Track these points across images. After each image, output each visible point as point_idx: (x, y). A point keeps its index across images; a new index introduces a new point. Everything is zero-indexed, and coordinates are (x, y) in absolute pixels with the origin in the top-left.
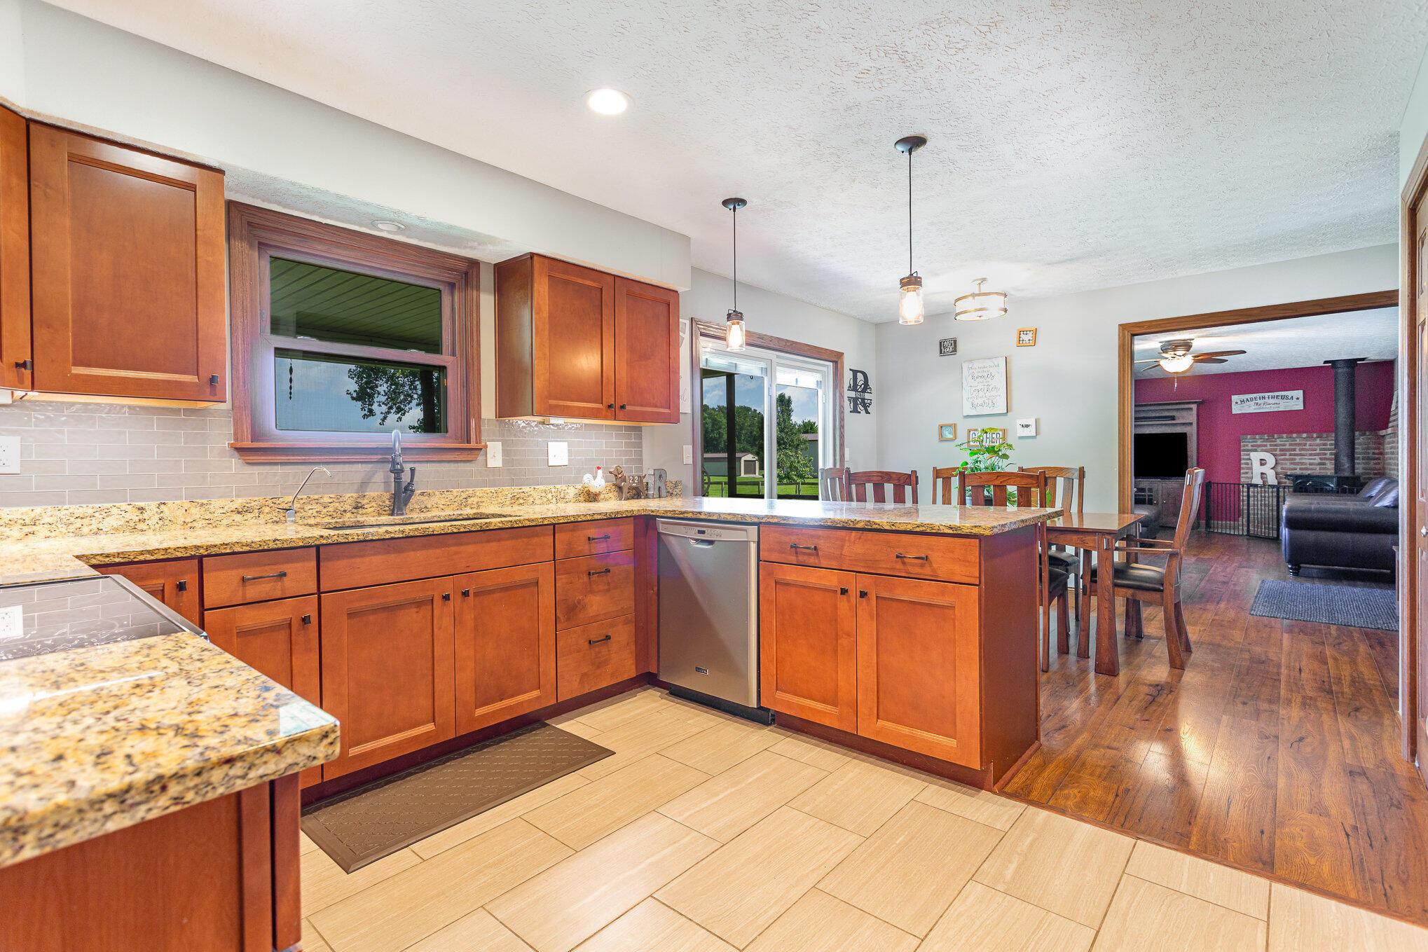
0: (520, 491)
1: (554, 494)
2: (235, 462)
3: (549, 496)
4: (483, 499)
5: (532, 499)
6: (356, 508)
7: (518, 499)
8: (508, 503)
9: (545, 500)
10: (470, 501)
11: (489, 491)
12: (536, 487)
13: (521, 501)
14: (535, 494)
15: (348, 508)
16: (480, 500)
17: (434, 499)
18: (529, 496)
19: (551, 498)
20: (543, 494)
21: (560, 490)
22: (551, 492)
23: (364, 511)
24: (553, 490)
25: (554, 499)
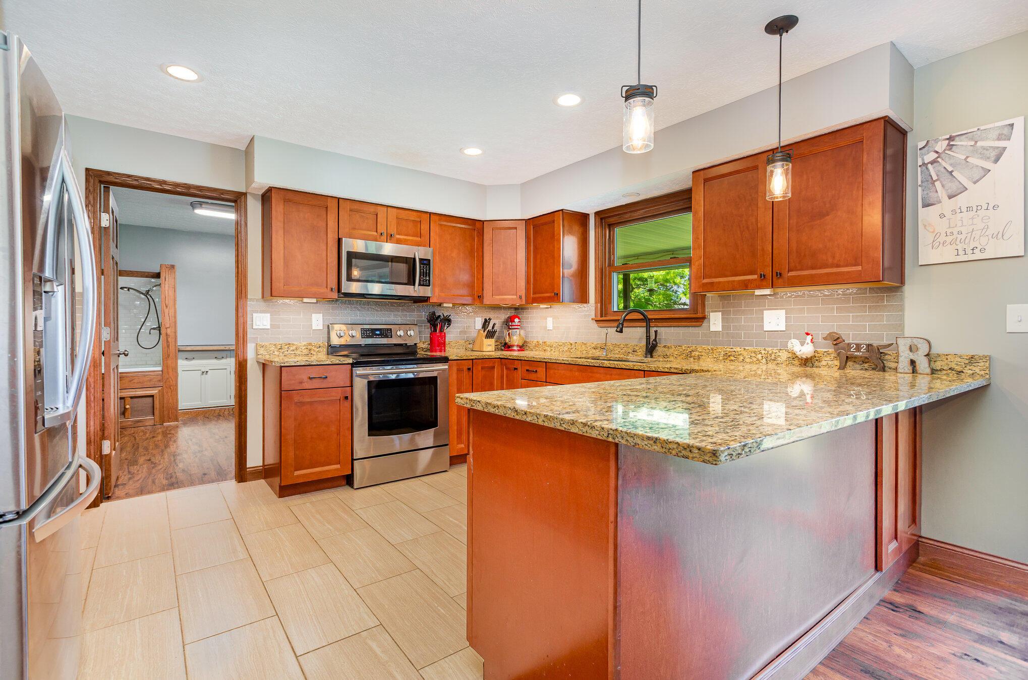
0: (732, 350)
1: (764, 355)
2: (595, 325)
3: (759, 356)
4: (702, 354)
5: (742, 358)
6: (633, 352)
7: (729, 356)
8: (721, 358)
9: (755, 359)
10: (693, 354)
11: (706, 348)
12: (746, 348)
13: (732, 358)
14: (745, 353)
15: (631, 351)
16: (700, 354)
17: (671, 351)
18: (739, 355)
19: (760, 358)
20: (753, 355)
21: (770, 352)
22: (761, 353)
23: (637, 353)
24: (763, 352)
25: (764, 360)
